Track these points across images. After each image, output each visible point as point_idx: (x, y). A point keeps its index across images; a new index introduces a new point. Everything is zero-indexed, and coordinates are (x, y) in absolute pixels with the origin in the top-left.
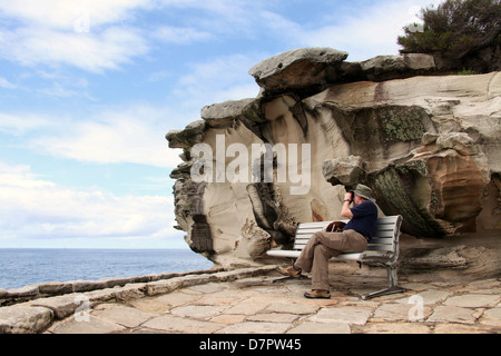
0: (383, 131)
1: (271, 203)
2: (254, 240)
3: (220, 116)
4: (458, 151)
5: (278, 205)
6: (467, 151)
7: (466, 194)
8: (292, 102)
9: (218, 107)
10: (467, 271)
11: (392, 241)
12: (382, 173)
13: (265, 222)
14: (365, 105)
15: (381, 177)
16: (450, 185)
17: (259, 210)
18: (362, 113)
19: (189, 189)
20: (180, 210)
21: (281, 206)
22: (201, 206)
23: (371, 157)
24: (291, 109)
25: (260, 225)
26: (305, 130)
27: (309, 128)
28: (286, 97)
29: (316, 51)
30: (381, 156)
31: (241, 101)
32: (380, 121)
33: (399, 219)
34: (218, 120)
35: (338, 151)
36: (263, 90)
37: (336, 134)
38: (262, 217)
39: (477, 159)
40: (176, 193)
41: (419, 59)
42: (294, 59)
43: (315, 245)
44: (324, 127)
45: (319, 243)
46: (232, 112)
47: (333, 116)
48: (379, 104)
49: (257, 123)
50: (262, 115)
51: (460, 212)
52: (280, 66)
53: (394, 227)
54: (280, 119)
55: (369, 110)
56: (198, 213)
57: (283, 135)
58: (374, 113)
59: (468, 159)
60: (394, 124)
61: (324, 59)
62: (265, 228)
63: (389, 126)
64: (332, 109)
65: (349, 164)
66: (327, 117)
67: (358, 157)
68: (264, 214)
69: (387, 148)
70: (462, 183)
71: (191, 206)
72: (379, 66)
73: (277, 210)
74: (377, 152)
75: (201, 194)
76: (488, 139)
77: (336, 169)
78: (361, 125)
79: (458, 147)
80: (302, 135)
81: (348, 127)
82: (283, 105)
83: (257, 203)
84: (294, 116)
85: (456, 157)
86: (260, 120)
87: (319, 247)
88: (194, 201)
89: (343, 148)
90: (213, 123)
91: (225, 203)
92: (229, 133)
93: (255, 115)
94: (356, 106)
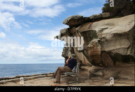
0: (90, 37)
4: (93, 45)
6: (96, 45)
7: (97, 57)
9: (63, 30)
10: (103, 77)
14: (85, 30)
16: (91, 55)
24: (76, 30)
29: (75, 16)
32: (89, 34)
33: (79, 64)
39: (98, 47)
41: (105, 14)
42: (70, 19)
43: (58, 70)
45: (59, 70)
48: (88, 30)
51: (97, 61)
52: (67, 21)
53: (77, 66)
56: (66, 56)
58: (87, 32)
59: (95, 47)
60: (92, 35)
61: (77, 18)
63: (91, 36)
70: (95, 54)
71: (65, 54)
72: (93, 18)
76: (108, 40)
79: (94, 44)
85: (93, 47)
87: (59, 71)
90: (63, 34)
93: (68, 32)
94: (83, 31)
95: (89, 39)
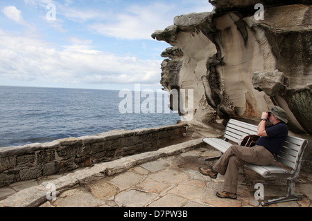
0: (306, 52)
1: (217, 91)
2: (205, 112)
3: (186, 24)
5: (221, 93)
8: (237, 18)
9: (185, 18)
11: (295, 160)
12: (299, 91)
13: (213, 102)
14: (293, 29)
15: (297, 95)
17: (209, 94)
18: (290, 36)
19: (171, 67)
20: (164, 81)
21: (224, 94)
22: (177, 80)
23: (292, 72)
24: (236, 23)
25: (210, 104)
26: (246, 40)
27: (249, 39)
28: (232, 14)
30: (302, 72)
31: (201, 14)
32: (304, 43)
33: (305, 143)
34: (185, 26)
35: (268, 62)
36: (215, 8)
37: (267, 48)
38: (210, 99)
40: (163, 68)
43: (230, 156)
44: (258, 41)
45: (234, 155)
46: (194, 22)
47: (266, 35)
48: (305, 28)
49: (211, 32)
50: (214, 27)
53: (299, 149)
54: (228, 29)
55: (296, 33)
56: (174, 84)
57: (229, 42)
58: (300, 36)
62: (212, 106)
64: (265, 29)
65: (273, 79)
66: (261, 35)
67: (281, 73)
68: (212, 97)
69: (308, 66)
71: (171, 79)
73: (221, 97)
74: (298, 68)
75: (178, 71)
77: (262, 82)
78: (288, 45)
80: (243, 43)
81: (277, 45)
82: (230, 20)
83: (208, 89)
84: (238, 29)
86: (212, 30)
87: (233, 158)
88: (173, 76)
89: (272, 61)
90: (182, 28)
91: (191, 81)
92: (193, 35)
93: (209, 27)
94: (285, 29)
95: (300, 56)
